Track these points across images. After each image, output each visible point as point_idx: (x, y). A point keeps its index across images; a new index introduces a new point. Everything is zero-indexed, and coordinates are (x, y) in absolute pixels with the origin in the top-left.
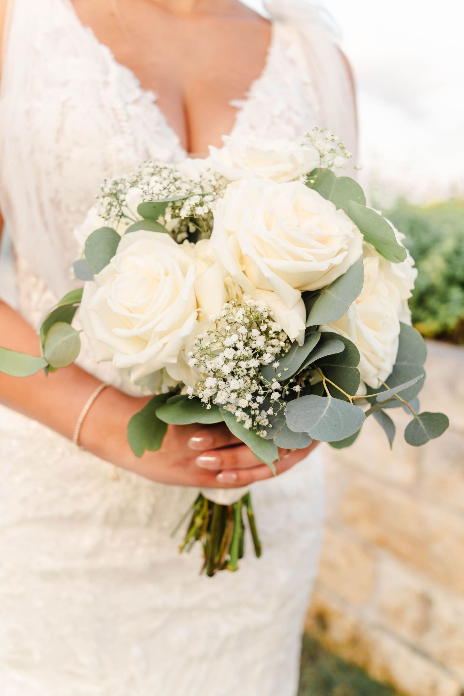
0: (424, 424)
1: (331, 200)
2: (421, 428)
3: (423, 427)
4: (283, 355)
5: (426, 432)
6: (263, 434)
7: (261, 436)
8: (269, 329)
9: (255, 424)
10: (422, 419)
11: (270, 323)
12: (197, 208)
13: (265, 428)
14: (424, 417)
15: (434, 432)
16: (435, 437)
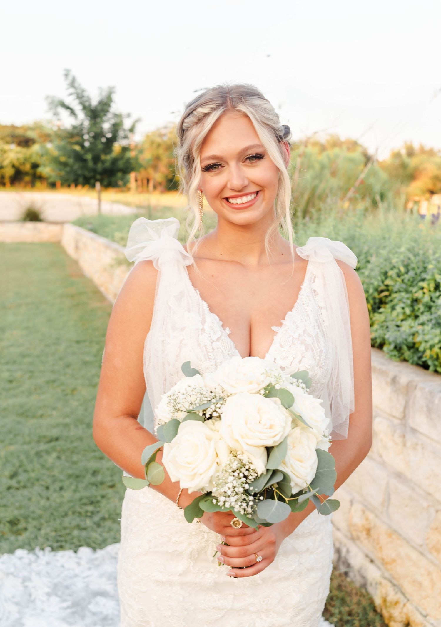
0: (329, 505)
1: (278, 398)
2: (328, 507)
3: (328, 506)
4: (258, 478)
5: (330, 509)
6: (250, 516)
7: (249, 517)
8: (250, 468)
9: (246, 512)
10: (328, 503)
11: (250, 465)
12: (213, 413)
13: (250, 514)
14: (328, 502)
15: (334, 508)
16: (335, 511)
